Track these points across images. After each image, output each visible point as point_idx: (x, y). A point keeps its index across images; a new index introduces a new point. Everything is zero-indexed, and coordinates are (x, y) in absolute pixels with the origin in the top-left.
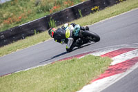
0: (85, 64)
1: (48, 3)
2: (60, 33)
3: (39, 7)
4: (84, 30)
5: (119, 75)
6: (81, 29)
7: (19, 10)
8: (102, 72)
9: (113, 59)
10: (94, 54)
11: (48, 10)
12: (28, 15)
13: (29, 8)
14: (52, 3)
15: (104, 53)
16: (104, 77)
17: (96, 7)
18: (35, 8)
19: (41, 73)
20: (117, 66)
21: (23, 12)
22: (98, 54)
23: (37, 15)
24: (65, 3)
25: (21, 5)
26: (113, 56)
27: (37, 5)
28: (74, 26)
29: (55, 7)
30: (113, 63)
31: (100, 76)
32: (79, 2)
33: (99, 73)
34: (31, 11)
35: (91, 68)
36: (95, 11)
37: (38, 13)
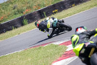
0: (48, 51)
1: (22, 7)
2: (43, 24)
3: (16, 10)
4: (60, 22)
5: (72, 58)
6: (58, 21)
7: (2, 13)
8: (60, 56)
9: (68, 46)
10: (54, 43)
11: (22, 12)
12: (8, 16)
13: (8, 10)
14: (25, 8)
15: (61, 42)
16: (62, 59)
17: (56, 10)
18: (13, 11)
19: (17, 57)
20: (71, 52)
21: (5, 14)
22: (57, 43)
23: (14, 16)
24: (34, 7)
25: (3, 9)
26: (68, 45)
27: (14, 9)
28: (53, 19)
29: (27, 10)
30: (68, 50)
31: (59, 59)
32: (44, 6)
33: (58, 57)
34: (10, 13)
35: (52, 53)
36: (55, 13)
37: (15, 14)
